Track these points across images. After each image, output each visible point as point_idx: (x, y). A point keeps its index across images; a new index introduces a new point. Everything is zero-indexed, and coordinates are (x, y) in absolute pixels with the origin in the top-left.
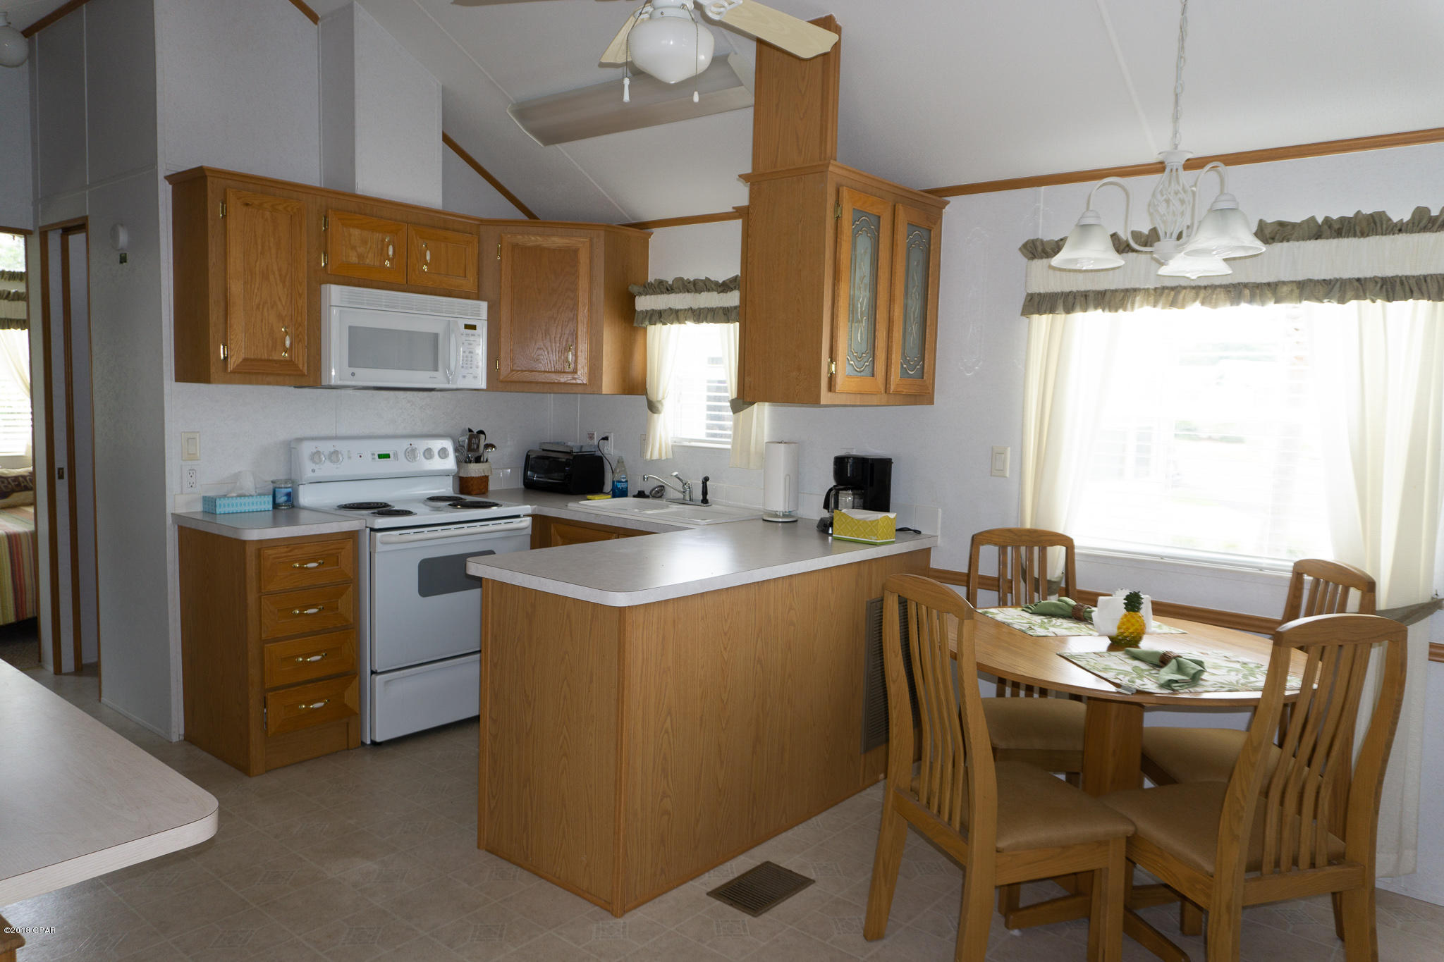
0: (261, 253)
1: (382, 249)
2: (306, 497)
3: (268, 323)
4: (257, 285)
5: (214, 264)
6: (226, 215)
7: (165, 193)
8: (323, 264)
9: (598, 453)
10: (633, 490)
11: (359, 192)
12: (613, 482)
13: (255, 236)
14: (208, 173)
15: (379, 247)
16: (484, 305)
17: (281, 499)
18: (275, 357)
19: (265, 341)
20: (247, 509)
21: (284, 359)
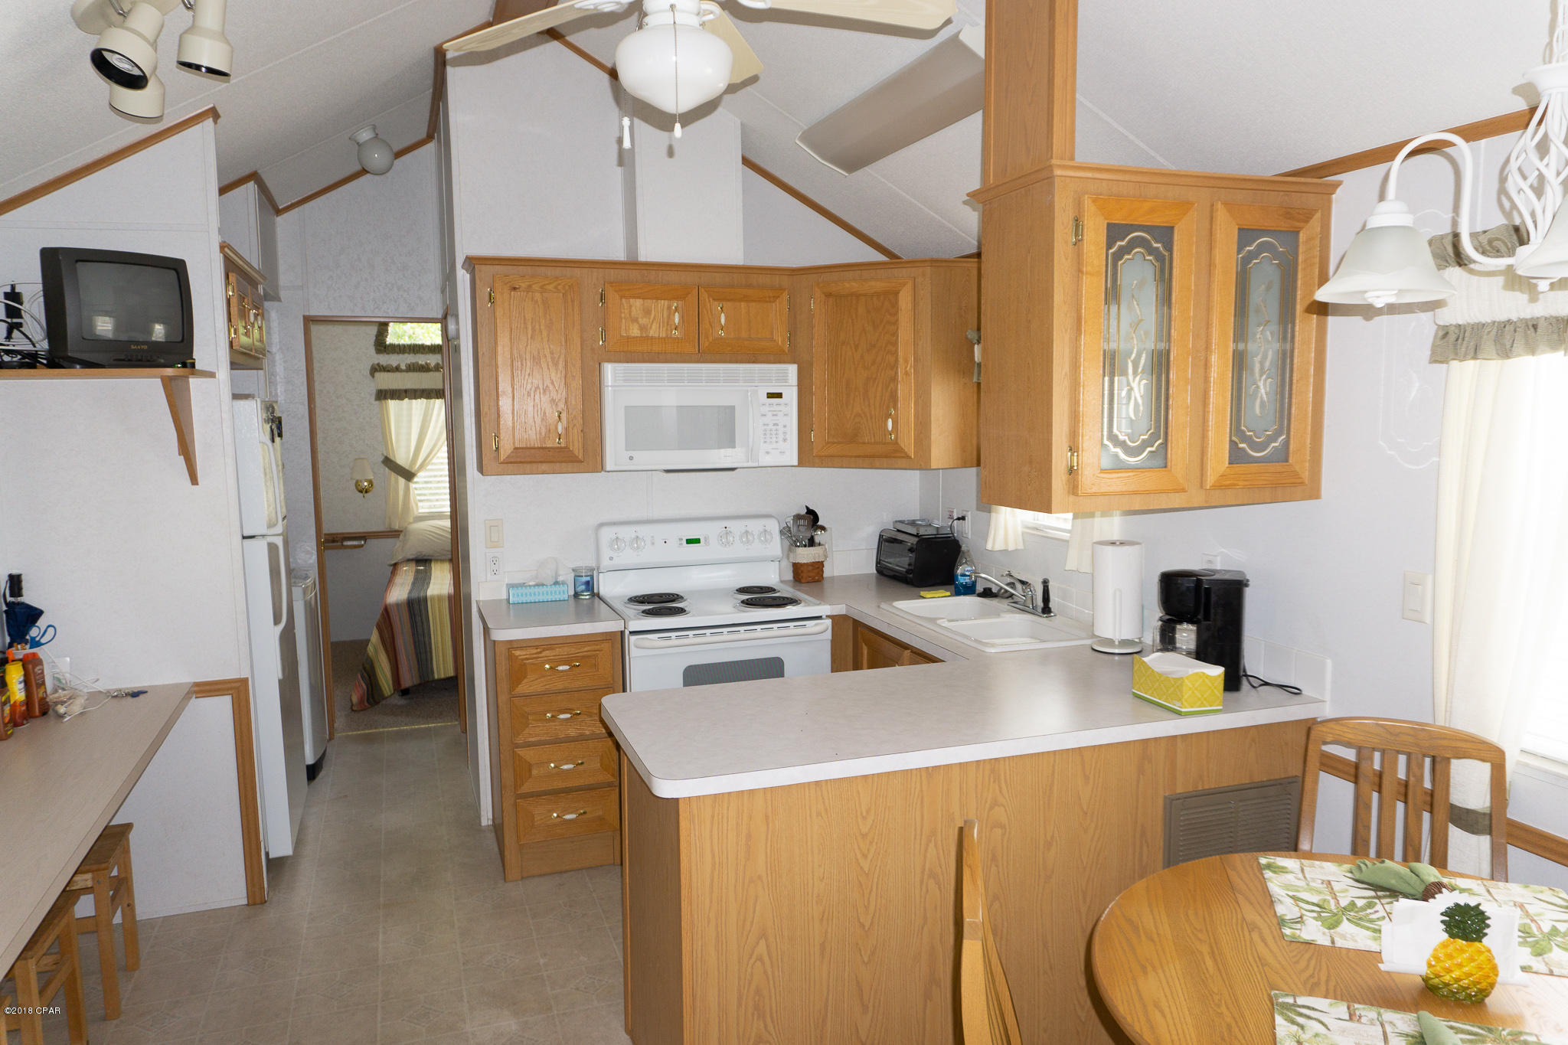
0: (531, 338)
1: (668, 318)
3: (541, 409)
5: (483, 353)
6: (494, 303)
8: (601, 343)
11: (642, 258)
12: (957, 575)
13: (525, 320)
14: (475, 262)
15: (665, 316)
16: (792, 370)
17: (581, 588)
18: (549, 444)
19: (538, 429)
20: (541, 598)
21: (559, 445)
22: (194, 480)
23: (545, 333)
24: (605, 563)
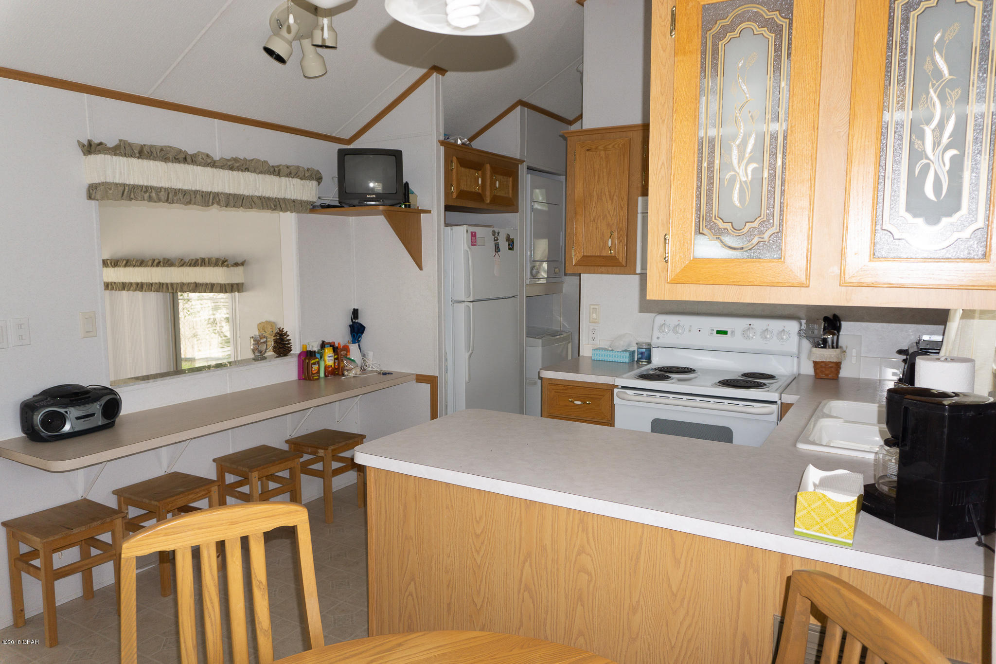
0: (597, 181)
2: (656, 357)
3: (601, 230)
4: (594, 204)
6: (576, 160)
14: (567, 135)
18: (604, 254)
19: (598, 243)
20: (611, 359)
21: (611, 255)
22: (419, 268)
23: (606, 178)
24: (659, 342)
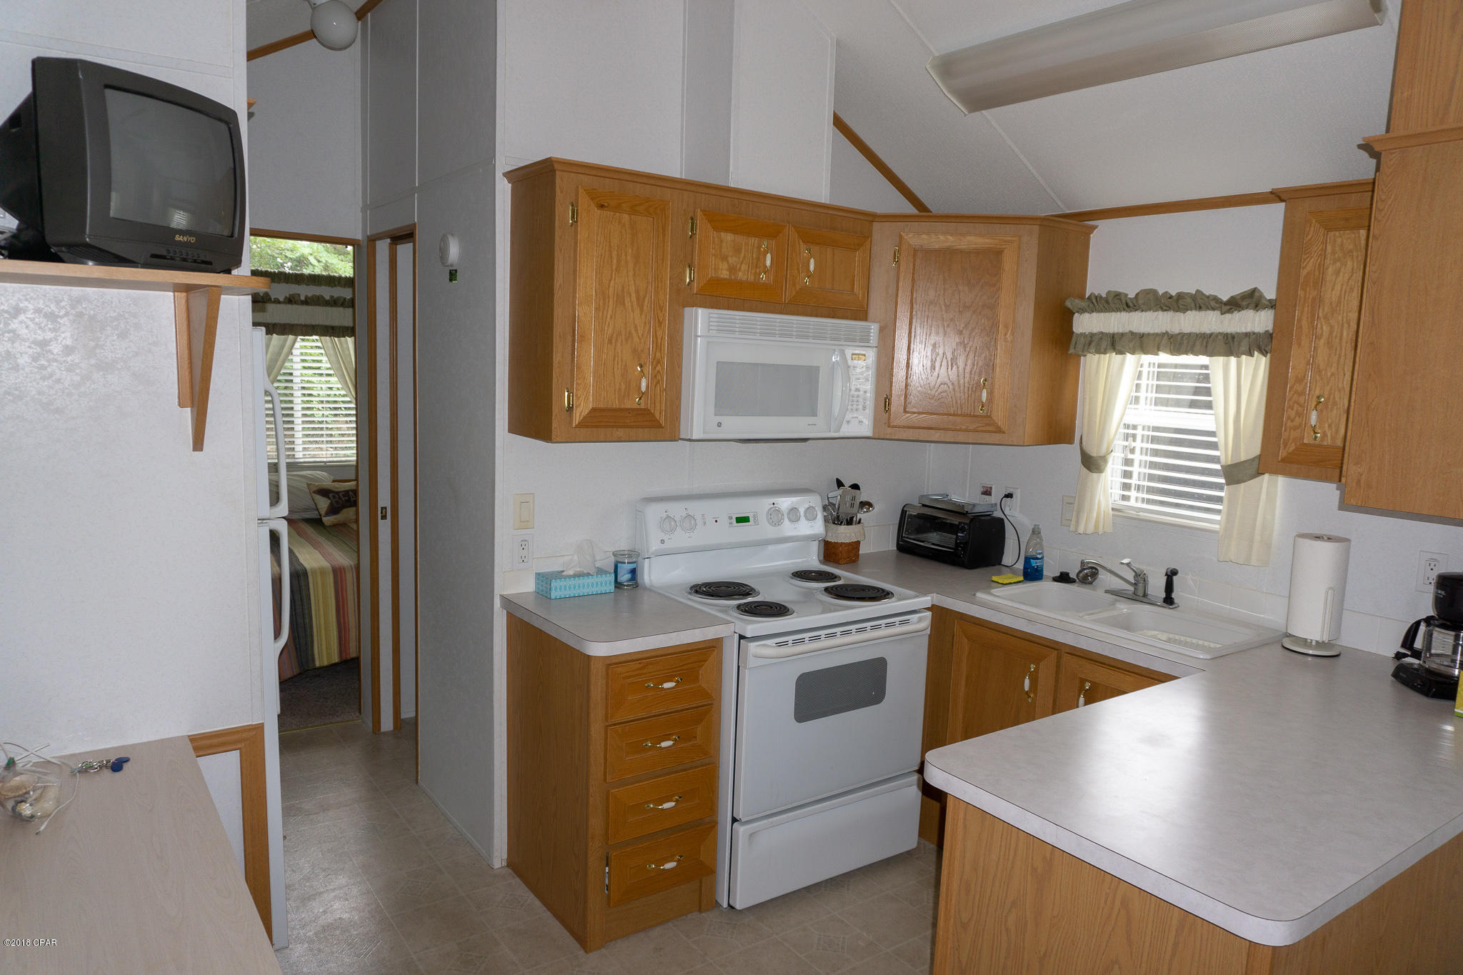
0: (616, 270)
1: (758, 259)
2: (653, 574)
3: (622, 360)
4: (610, 312)
5: (560, 286)
6: (576, 222)
7: (503, 192)
9: (998, 514)
10: (1051, 570)
11: (732, 184)
12: (1026, 558)
13: (610, 247)
14: (556, 166)
15: (754, 256)
16: (875, 328)
17: (624, 577)
18: (628, 405)
19: (618, 385)
20: (586, 591)
21: (638, 407)
22: (198, 444)
23: (631, 265)
24: (654, 546)
